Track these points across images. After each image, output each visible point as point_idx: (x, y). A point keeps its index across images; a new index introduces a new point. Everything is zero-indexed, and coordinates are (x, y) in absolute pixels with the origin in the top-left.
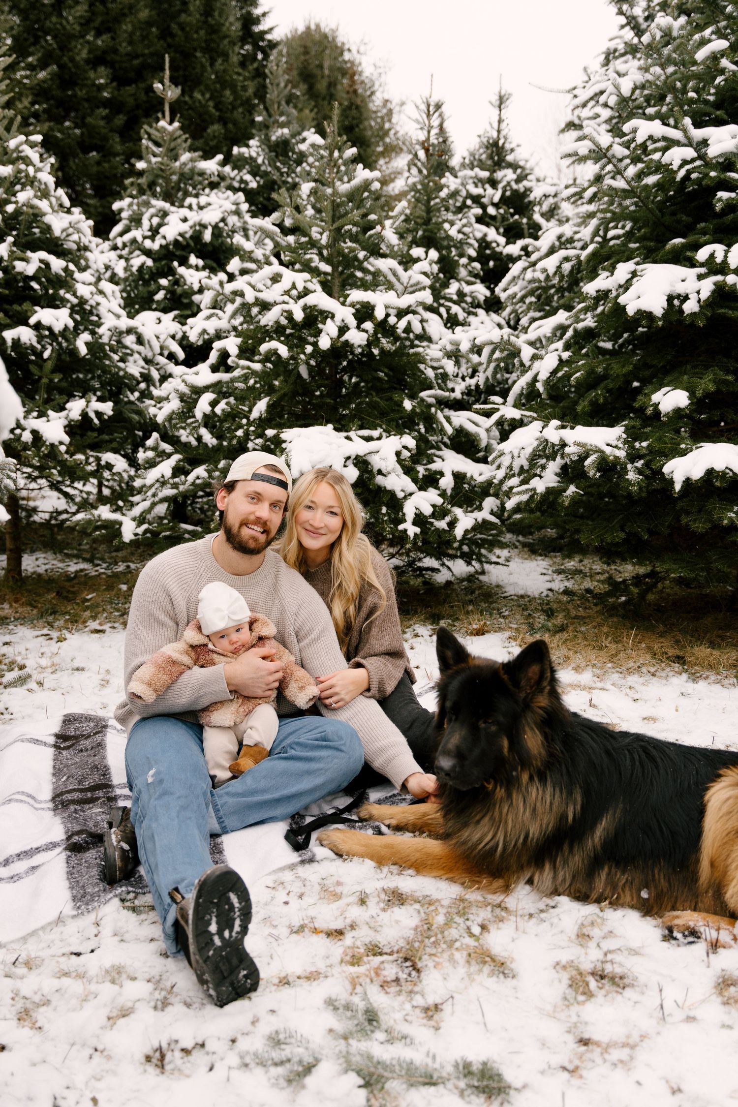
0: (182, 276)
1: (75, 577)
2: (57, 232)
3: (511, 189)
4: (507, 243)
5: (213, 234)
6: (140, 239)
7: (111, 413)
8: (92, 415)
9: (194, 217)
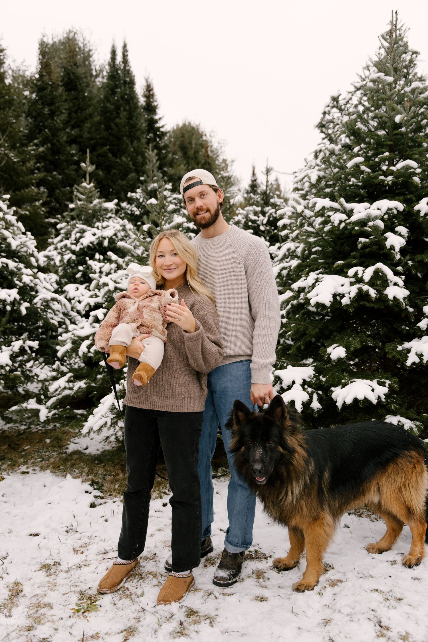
0: (91, 266)
1: (24, 433)
2: (14, 247)
3: (273, 217)
4: (270, 245)
5: (109, 242)
6: (69, 245)
7: (37, 347)
8: (27, 348)
9: (99, 233)
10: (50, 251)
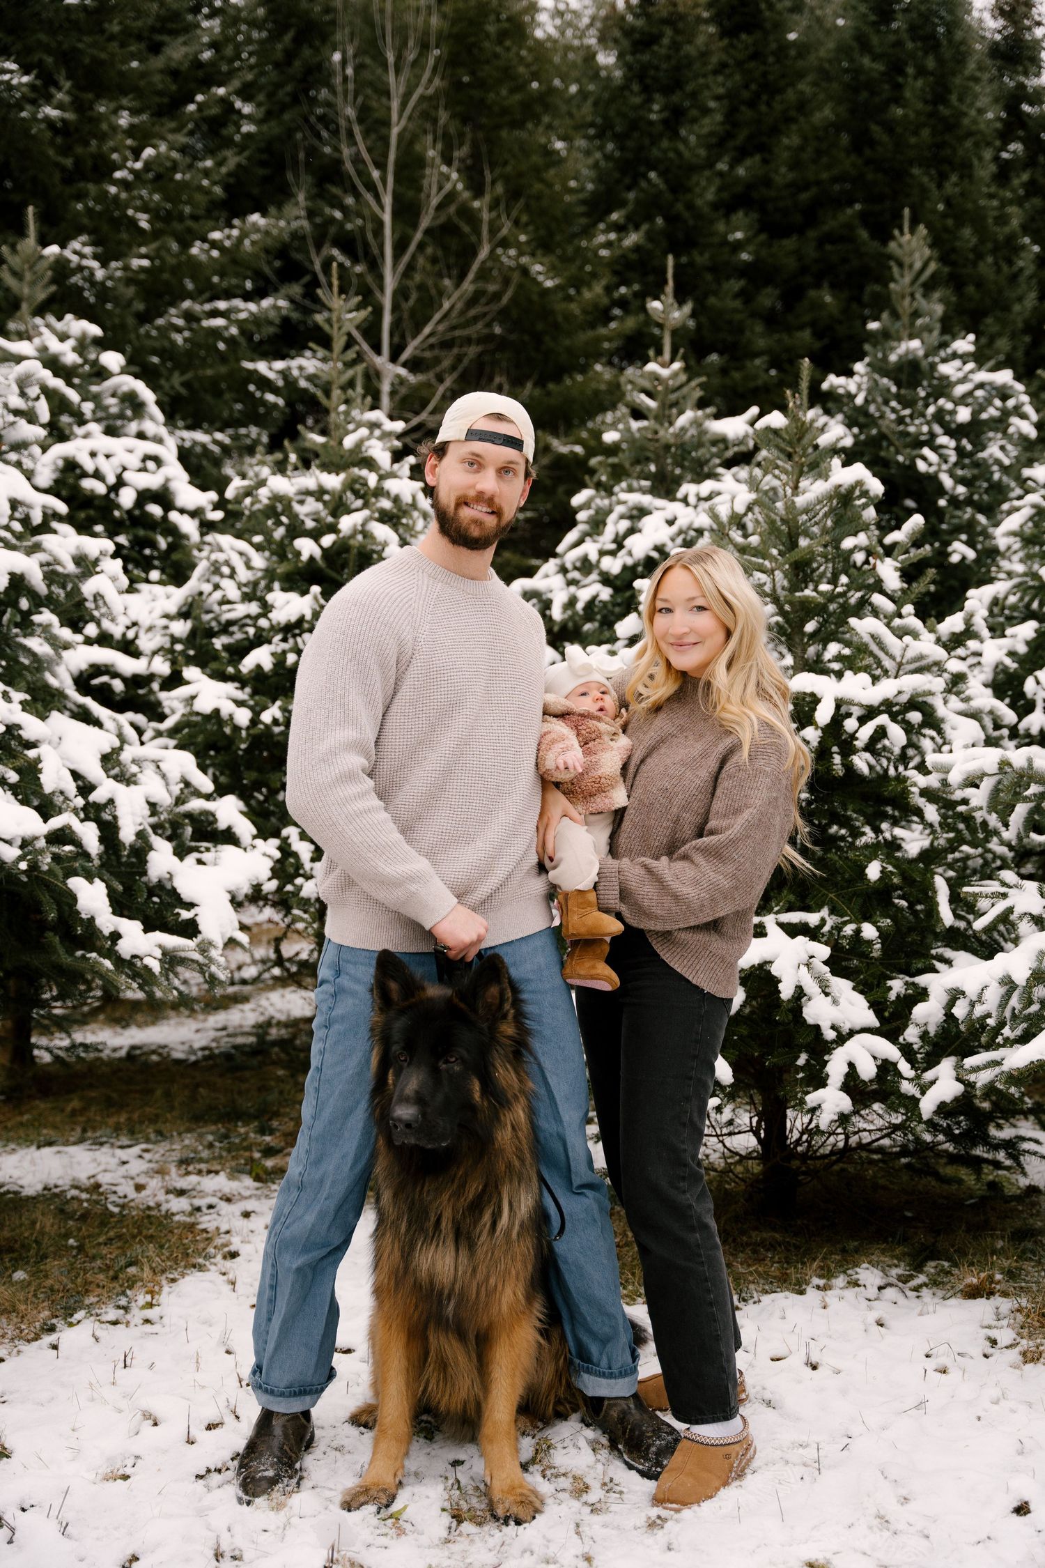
9: (686, 517)
10: (547, 576)
